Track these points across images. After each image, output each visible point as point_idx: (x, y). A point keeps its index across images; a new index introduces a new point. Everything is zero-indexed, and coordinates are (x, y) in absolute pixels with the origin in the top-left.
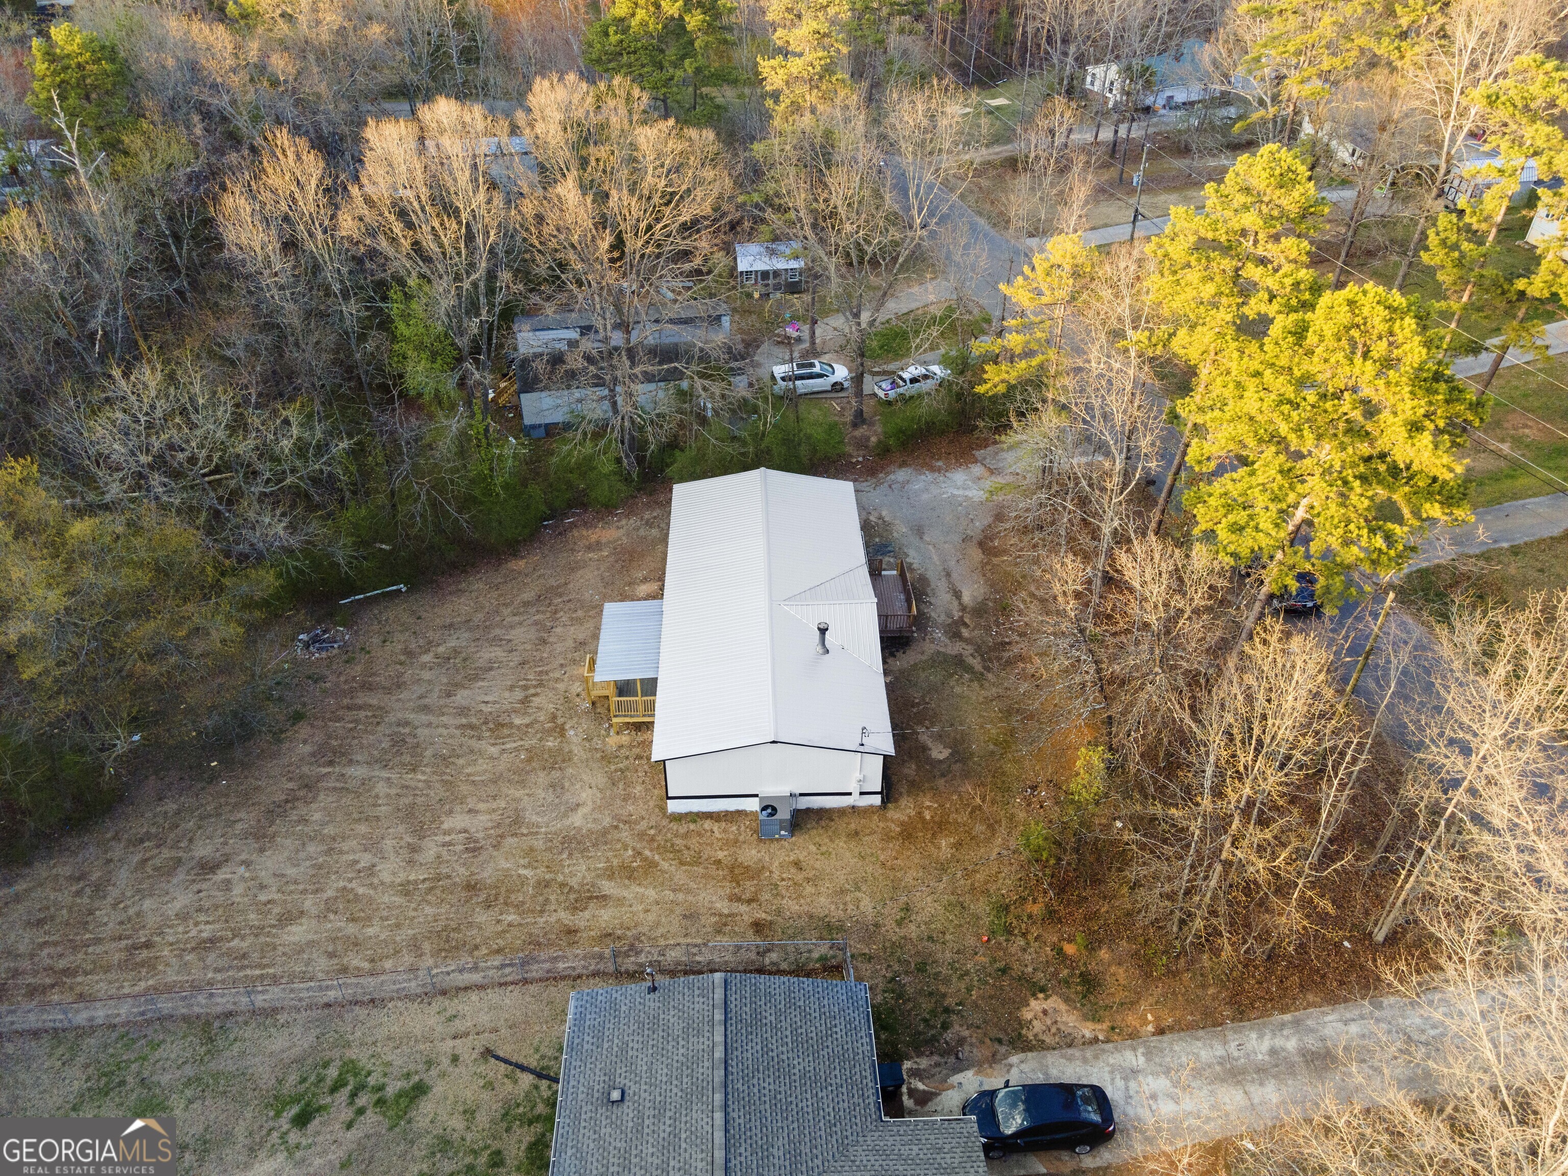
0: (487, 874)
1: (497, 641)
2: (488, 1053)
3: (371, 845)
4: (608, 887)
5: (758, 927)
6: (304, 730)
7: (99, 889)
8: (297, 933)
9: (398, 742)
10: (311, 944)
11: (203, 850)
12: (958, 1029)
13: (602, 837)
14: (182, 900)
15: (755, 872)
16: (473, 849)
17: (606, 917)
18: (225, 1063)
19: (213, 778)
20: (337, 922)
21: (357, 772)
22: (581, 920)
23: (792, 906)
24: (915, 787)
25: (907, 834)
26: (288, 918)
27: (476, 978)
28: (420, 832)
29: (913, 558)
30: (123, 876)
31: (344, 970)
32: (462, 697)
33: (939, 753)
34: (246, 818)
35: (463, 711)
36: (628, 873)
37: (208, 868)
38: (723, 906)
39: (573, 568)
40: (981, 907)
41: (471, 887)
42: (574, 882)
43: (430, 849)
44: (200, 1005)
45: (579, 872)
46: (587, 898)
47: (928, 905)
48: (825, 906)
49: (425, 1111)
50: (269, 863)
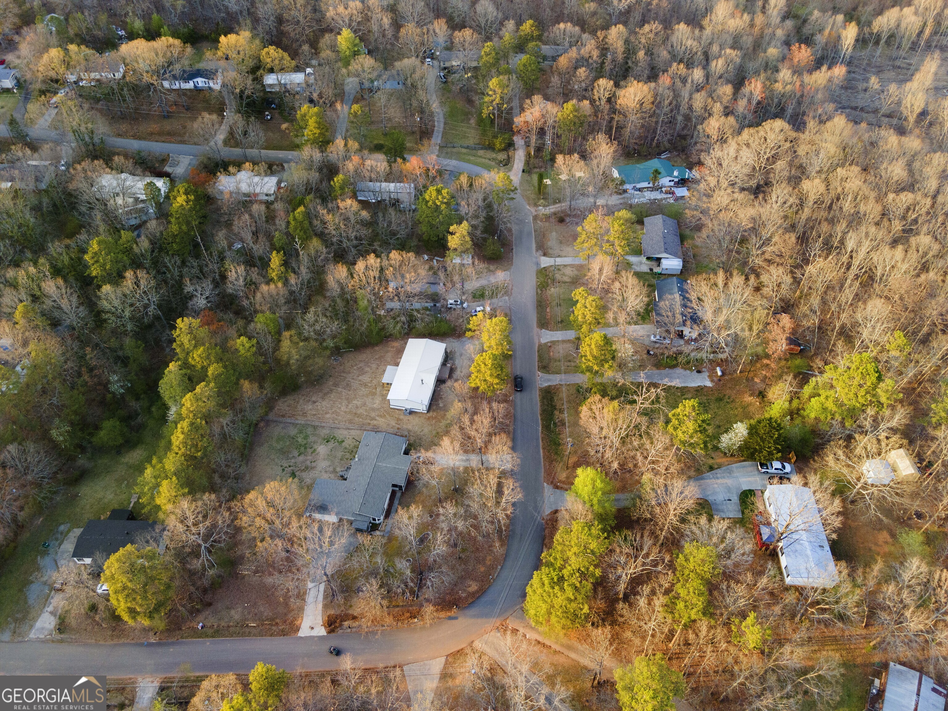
0: (358, 412)
1: (369, 366)
2: (353, 438)
3: (341, 403)
4: (377, 418)
5: (398, 428)
6: (331, 379)
7: (298, 402)
8: (328, 416)
9: (348, 385)
10: (330, 418)
11: (314, 399)
13: (378, 409)
14: (310, 407)
15: (401, 420)
16: (357, 407)
17: (375, 422)
18: (317, 432)
19: (315, 386)
20: (334, 415)
21: (340, 389)
22: (371, 422)
23: (405, 426)
24: (434, 411)
25: (429, 418)
26: (326, 413)
27: (354, 428)
28: (349, 403)
29: (457, 362)
30: (301, 401)
31: (334, 423)
32: (360, 378)
33: (441, 405)
34: (321, 394)
35: (360, 381)
36: (381, 416)
37: (314, 402)
38: (394, 424)
39: (387, 352)
40: (434, 432)
41: (356, 414)
42: (372, 416)
43: (350, 406)
44: (313, 423)
45: (373, 414)
46: (373, 419)
47: (426, 430)
48: (410, 427)
49: (344, 444)
50: (324, 403)
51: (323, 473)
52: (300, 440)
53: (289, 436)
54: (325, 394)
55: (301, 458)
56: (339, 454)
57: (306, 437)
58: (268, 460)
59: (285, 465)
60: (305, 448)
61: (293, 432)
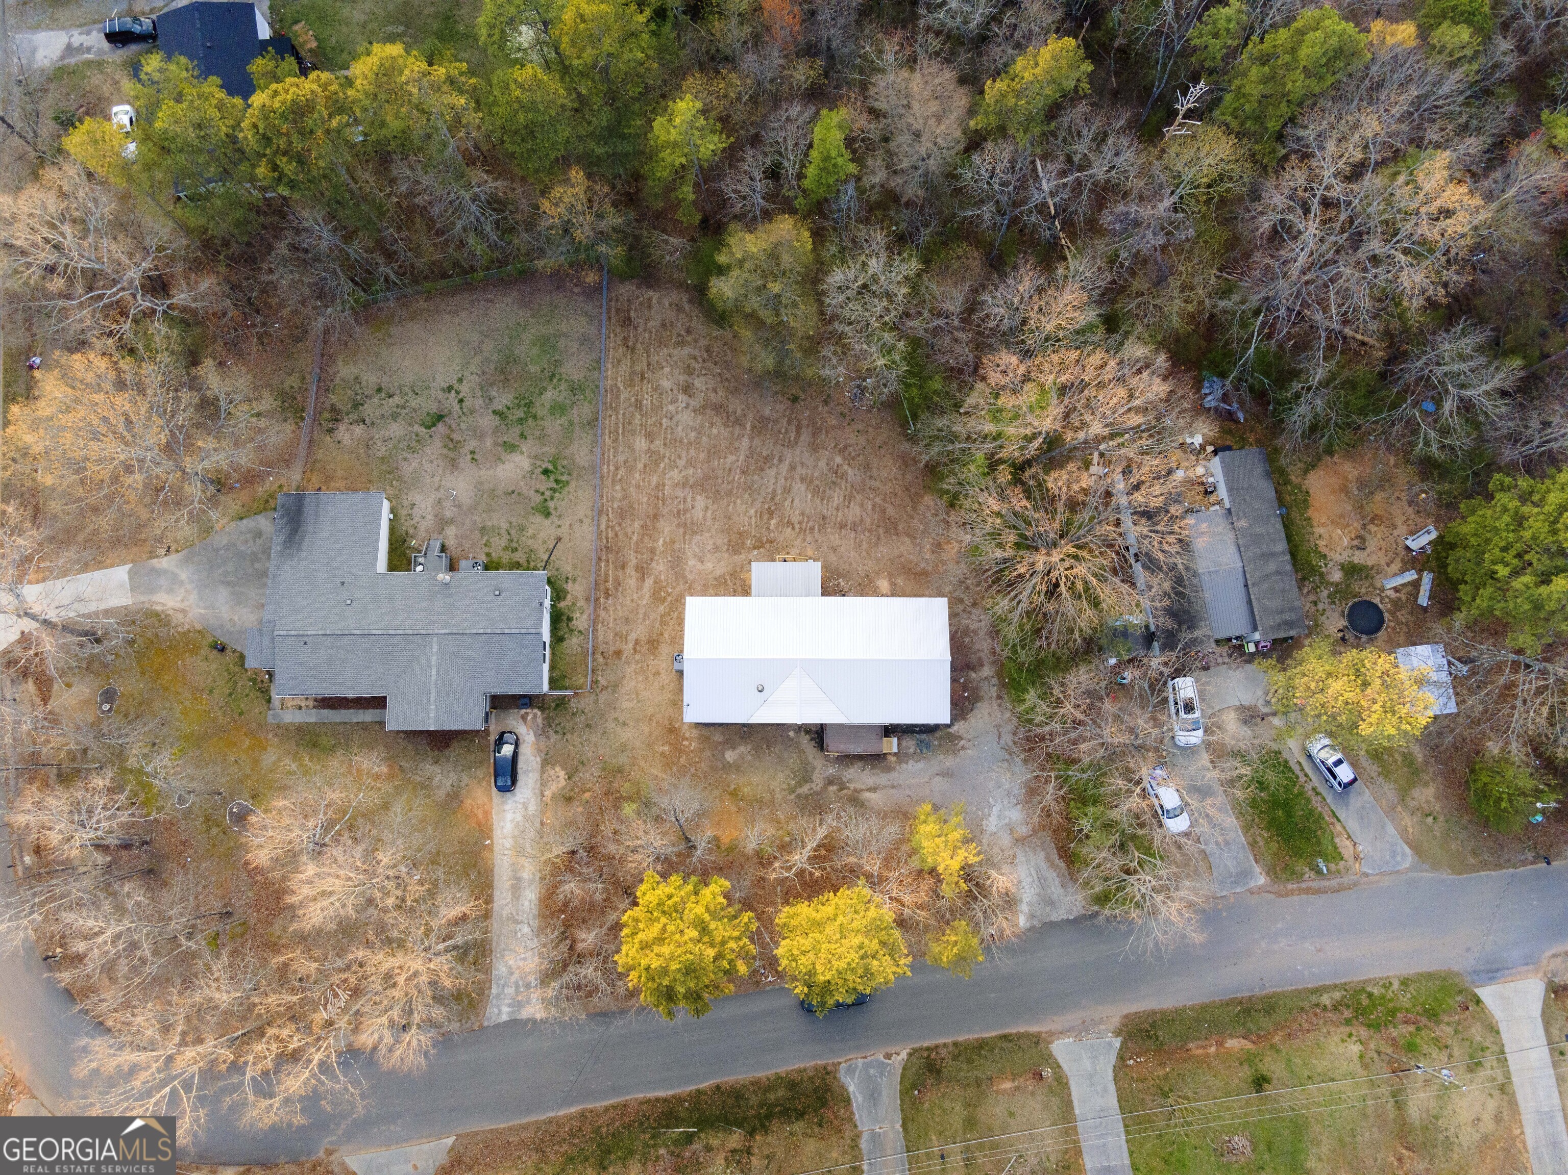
0: (662, 523)
1: (849, 498)
2: (559, 539)
3: (690, 463)
4: (649, 582)
5: (618, 653)
6: (782, 406)
8: (641, 443)
9: (766, 459)
10: (633, 451)
11: (699, 382)
12: (554, 737)
14: (666, 384)
15: (653, 651)
16: (680, 514)
17: (631, 582)
18: (577, 434)
20: (644, 459)
21: (745, 443)
22: (630, 570)
23: (629, 670)
24: (706, 739)
25: (672, 730)
26: (650, 437)
27: (603, 527)
28: (697, 485)
30: (686, 351)
31: (617, 469)
32: (799, 488)
33: (730, 760)
34: (718, 396)
35: (787, 490)
37: (687, 389)
38: (633, 636)
40: (623, 759)
41: (655, 517)
42: (654, 565)
43: (683, 493)
44: (607, 413)
45: (660, 566)
46: (642, 571)
47: (626, 735)
48: (629, 684)
49: (538, 519)
50: (686, 418)
51: (433, 496)
52: (549, 395)
53: (558, 363)
54: (719, 408)
55: (487, 421)
56: (499, 520)
57: (558, 409)
58: (475, 337)
59: (465, 389)
60: (521, 421)
61: (573, 369)
